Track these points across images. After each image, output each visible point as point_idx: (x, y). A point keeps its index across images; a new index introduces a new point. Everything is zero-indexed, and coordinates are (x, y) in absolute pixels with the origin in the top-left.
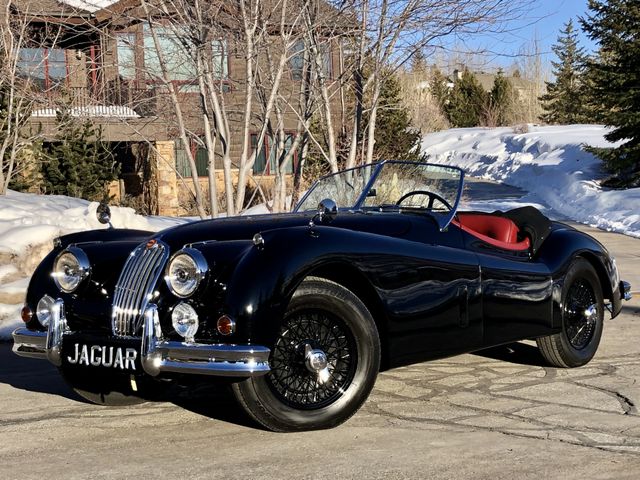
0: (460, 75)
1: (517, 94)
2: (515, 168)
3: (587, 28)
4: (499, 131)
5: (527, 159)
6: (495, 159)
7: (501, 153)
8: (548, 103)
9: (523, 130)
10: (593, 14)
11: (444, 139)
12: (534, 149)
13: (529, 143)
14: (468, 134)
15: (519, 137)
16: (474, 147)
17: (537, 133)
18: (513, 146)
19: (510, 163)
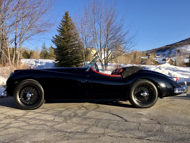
0: (24, 51)
1: (34, 54)
2: (37, 66)
3: (53, 42)
4: (33, 60)
5: (39, 64)
6: (33, 64)
7: (34, 63)
8: (41, 56)
9: (38, 60)
10: (54, 39)
11: (24, 60)
12: (40, 63)
13: (39, 62)
14: (28, 60)
15: (37, 61)
16: (29, 62)
17: (40, 60)
18: (36, 62)
19: (36, 65)
